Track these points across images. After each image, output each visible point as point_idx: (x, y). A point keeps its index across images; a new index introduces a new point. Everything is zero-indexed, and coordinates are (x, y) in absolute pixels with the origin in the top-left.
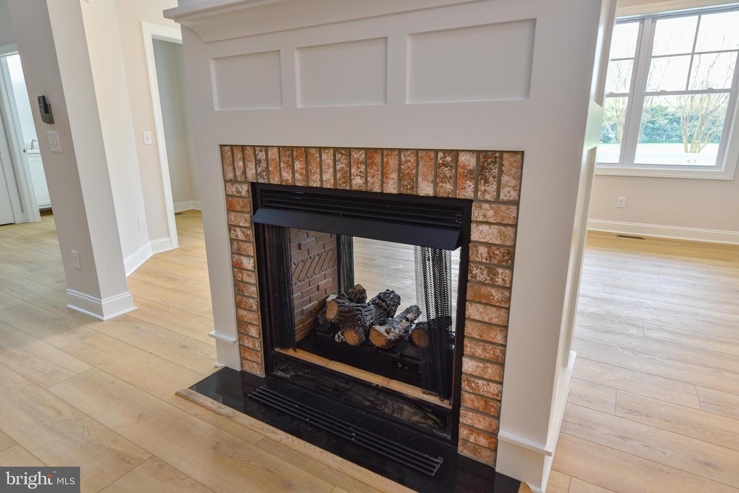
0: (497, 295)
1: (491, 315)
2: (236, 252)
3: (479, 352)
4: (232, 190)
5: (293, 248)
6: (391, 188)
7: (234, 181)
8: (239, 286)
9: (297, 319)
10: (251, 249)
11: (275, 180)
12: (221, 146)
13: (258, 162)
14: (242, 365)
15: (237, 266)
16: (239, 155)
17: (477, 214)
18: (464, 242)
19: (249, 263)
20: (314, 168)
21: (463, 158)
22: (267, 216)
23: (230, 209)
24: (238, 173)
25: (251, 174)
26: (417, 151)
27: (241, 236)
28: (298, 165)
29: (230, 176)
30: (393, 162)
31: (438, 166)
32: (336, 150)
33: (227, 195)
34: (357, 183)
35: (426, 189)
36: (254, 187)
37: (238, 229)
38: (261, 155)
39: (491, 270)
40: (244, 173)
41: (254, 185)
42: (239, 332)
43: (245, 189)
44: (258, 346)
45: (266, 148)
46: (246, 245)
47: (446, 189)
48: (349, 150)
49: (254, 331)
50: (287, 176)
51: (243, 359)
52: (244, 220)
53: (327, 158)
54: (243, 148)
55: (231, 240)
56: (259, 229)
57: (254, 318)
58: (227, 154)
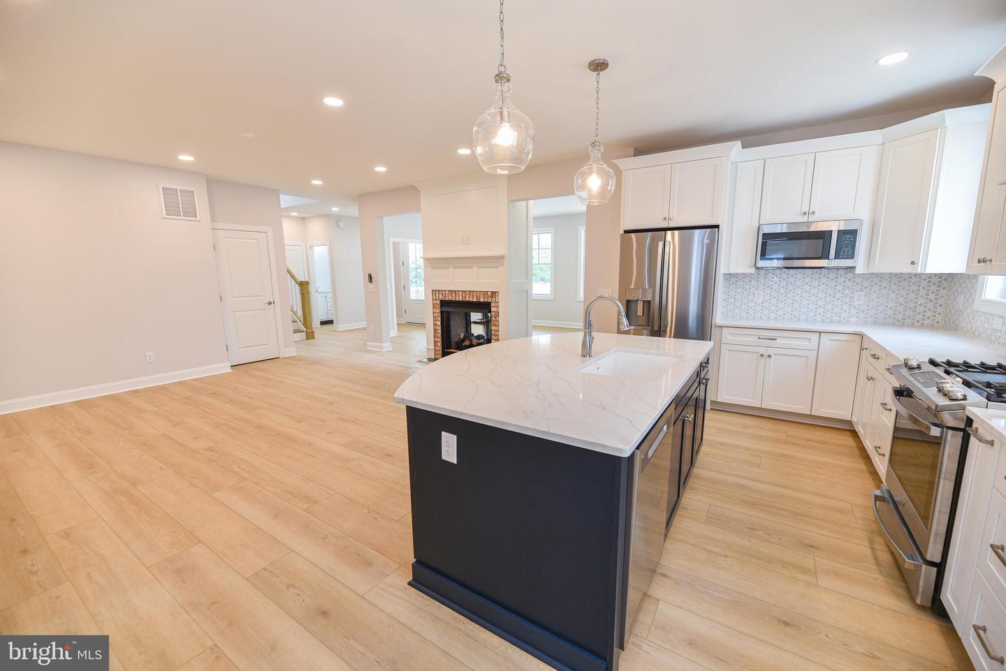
0: (497, 323)
1: (496, 328)
2: (435, 320)
3: (495, 337)
4: (435, 302)
5: (452, 319)
6: (475, 300)
8: (435, 331)
9: (452, 343)
10: (439, 319)
11: (447, 299)
12: (432, 290)
13: (443, 294)
14: (435, 355)
15: (435, 325)
16: (437, 292)
17: (492, 305)
18: (490, 311)
19: (439, 323)
20: (457, 296)
21: (489, 293)
22: (445, 309)
23: (434, 307)
24: (437, 297)
25: (440, 298)
26: (480, 291)
28: (453, 295)
29: (435, 298)
30: (475, 294)
31: (484, 295)
32: (462, 291)
33: (433, 304)
34: (467, 299)
35: (482, 300)
37: (436, 314)
39: (495, 317)
41: (441, 301)
42: (434, 345)
43: (438, 302)
44: (440, 348)
45: (445, 291)
46: (437, 318)
47: (486, 300)
48: (465, 291)
49: (439, 344)
50: (450, 298)
51: (435, 352)
52: (438, 310)
53: (460, 293)
54: (439, 291)
55: (434, 317)
56: (442, 312)
57: (440, 340)
58: (434, 292)
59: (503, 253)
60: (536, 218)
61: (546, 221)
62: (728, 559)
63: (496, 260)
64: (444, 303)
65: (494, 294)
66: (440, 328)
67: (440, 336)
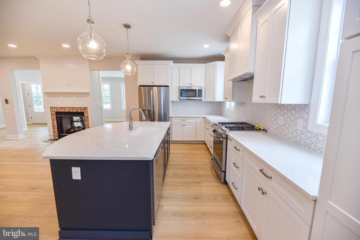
0: (88, 121)
1: (88, 123)
3: (87, 127)
4: (52, 113)
5: (63, 120)
6: (75, 111)
7: (53, 111)
8: (53, 126)
9: (64, 131)
10: (56, 120)
11: (60, 111)
12: (50, 107)
13: (57, 109)
14: (54, 138)
15: (53, 123)
17: (85, 113)
18: (84, 116)
19: (55, 122)
20: (65, 109)
21: (82, 108)
22: (58, 116)
23: (52, 115)
24: (53, 110)
25: (56, 110)
26: (78, 107)
27: (54, 119)
28: (63, 109)
29: (52, 111)
30: (75, 109)
31: (80, 109)
32: (68, 107)
33: (51, 114)
34: (71, 111)
35: (79, 111)
36: (56, 112)
37: (53, 118)
38: (57, 108)
39: (87, 118)
40: (54, 110)
42: (53, 133)
43: (54, 113)
44: (57, 134)
46: (54, 120)
47: (81, 111)
48: (70, 108)
49: (56, 132)
50: (61, 111)
51: (54, 137)
52: (55, 117)
53: (67, 108)
54: (54, 107)
55: (52, 120)
56: (57, 118)
57: (57, 130)
58: (51, 108)
59: (89, 91)
60: (102, 78)
61: (106, 80)
62: (180, 186)
63: (86, 94)
64: (57, 113)
65: (85, 108)
66: (56, 124)
67: (56, 128)
